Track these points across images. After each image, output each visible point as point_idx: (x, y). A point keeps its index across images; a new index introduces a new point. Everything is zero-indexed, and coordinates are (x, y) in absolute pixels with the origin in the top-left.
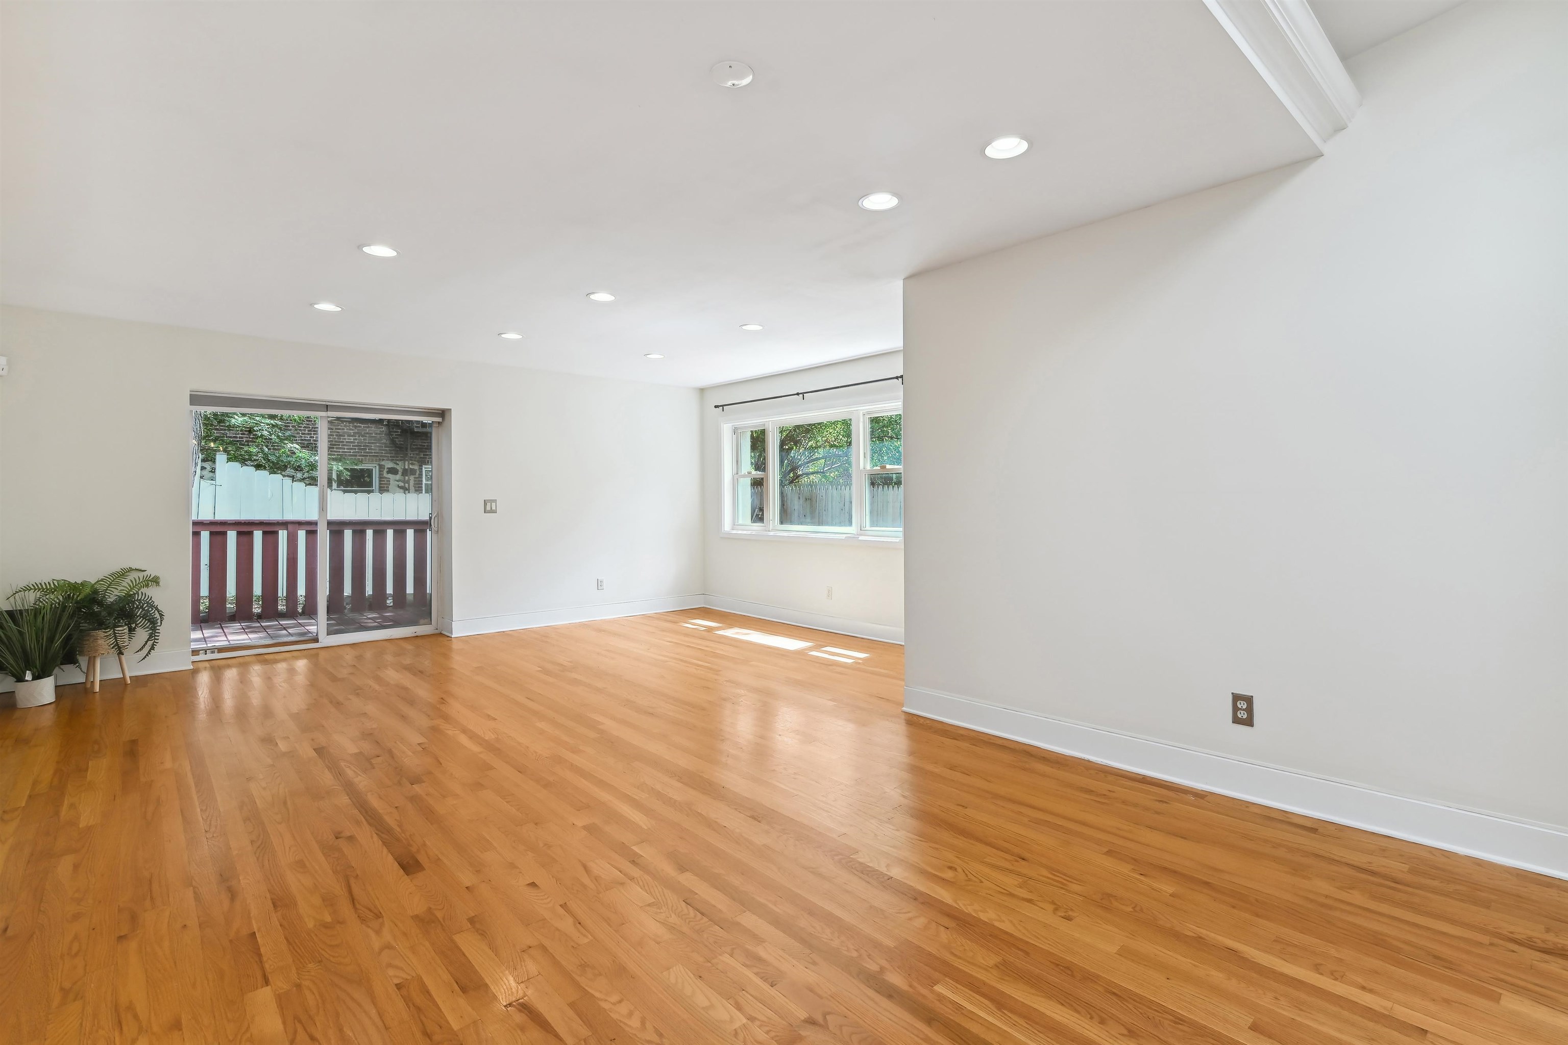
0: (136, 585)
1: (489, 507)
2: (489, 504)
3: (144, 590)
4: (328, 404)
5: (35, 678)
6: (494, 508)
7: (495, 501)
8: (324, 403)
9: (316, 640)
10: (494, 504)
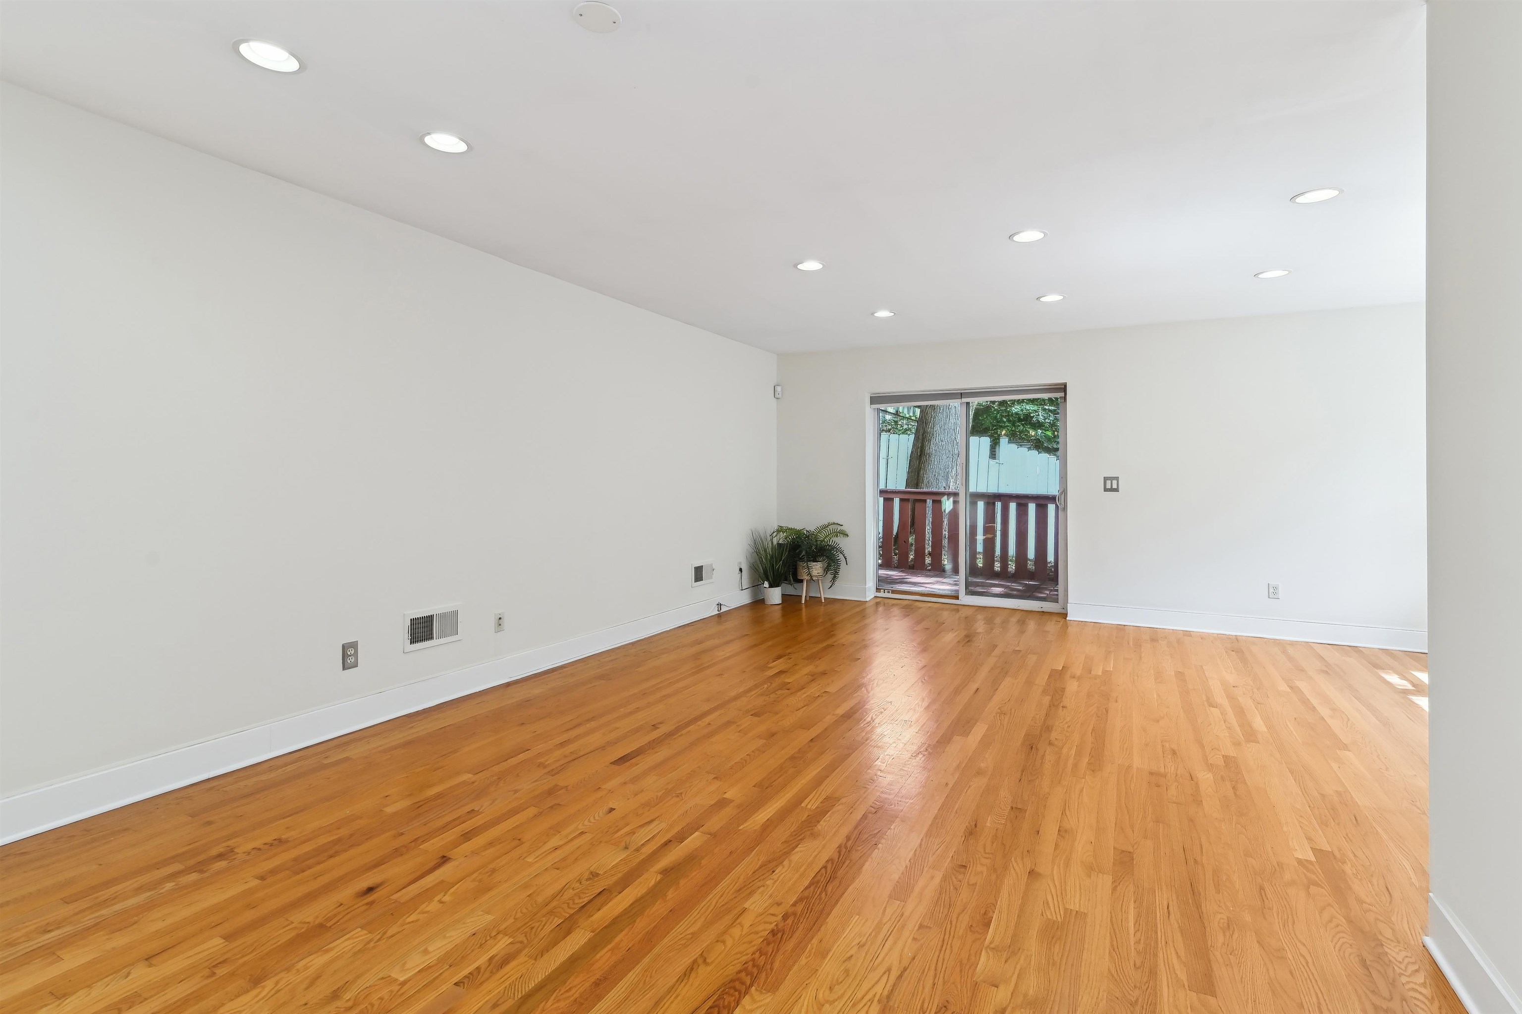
0: (829, 535)
1: (1111, 486)
2: (1109, 482)
3: (835, 539)
4: (962, 391)
5: (771, 586)
6: (1115, 486)
7: (1117, 479)
8: (959, 391)
9: (957, 598)
10: (1115, 482)
